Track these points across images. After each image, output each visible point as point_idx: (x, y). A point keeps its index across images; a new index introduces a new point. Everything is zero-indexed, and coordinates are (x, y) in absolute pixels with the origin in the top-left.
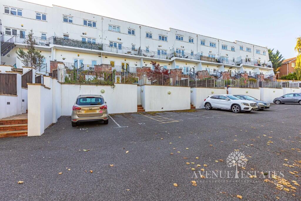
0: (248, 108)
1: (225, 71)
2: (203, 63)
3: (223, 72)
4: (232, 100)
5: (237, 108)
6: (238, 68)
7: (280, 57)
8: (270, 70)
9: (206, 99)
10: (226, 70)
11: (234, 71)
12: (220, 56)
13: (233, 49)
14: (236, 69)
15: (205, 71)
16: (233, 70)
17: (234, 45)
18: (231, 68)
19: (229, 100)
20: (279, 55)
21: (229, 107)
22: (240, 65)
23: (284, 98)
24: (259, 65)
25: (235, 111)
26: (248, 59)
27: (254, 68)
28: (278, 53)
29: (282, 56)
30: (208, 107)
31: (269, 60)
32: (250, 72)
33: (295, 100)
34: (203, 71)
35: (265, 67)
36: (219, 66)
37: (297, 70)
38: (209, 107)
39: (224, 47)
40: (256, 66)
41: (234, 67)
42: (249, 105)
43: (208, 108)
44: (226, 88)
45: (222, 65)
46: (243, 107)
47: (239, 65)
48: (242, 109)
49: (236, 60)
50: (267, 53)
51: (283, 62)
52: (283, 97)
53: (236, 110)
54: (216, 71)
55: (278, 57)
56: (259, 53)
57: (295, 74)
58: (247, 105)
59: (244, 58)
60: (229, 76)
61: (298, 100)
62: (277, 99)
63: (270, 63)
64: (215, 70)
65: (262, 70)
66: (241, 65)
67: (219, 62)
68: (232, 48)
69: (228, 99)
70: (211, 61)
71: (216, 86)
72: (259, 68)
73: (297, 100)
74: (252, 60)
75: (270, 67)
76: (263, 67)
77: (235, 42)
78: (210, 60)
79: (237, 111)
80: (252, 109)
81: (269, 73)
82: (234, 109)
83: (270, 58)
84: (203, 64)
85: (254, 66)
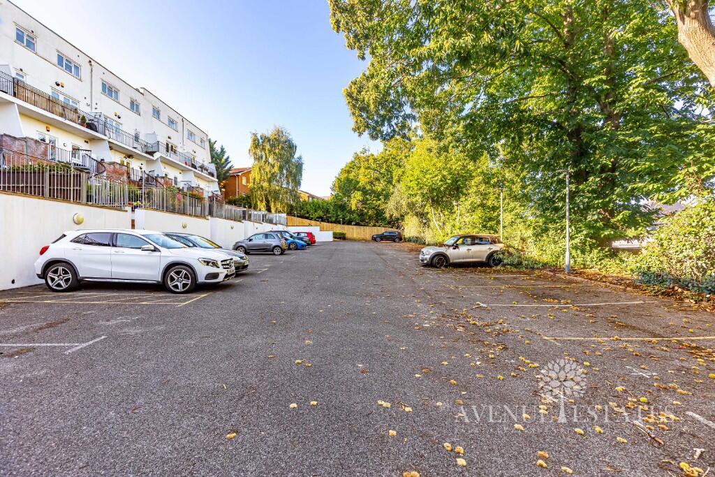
0: (215, 276)
1: (113, 160)
2: (27, 113)
3: (105, 161)
4: (164, 251)
5: (186, 277)
6: (150, 162)
7: (227, 160)
8: (213, 181)
9: (52, 246)
10: (117, 158)
11: (137, 168)
12: (94, 111)
13: (134, 106)
14: (144, 162)
15: (36, 142)
16: (135, 164)
17: (137, 96)
18: (130, 156)
19: (155, 250)
20: (225, 157)
21: (155, 275)
22: (155, 155)
23: (251, 243)
24: (194, 166)
25: (176, 286)
26: (172, 146)
27: (183, 170)
28: (222, 150)
29: (230, 160)
30: (60, 280)
31: (210, 161)
32: (176, 178)
33: (268, 245)
34: (25, 139)
35: (205, 174)
36: (91, 140)
37: (252, 190)
38: (67, 281)
39: (109, 90)
40: (187, 167)
41: (139, 157)
42: (220, 264)
43: (59, 285)
44: (129, 209)
45: (104, 140)
46: (202, 272)
47: (151, 153)
48: (201, 279)
49: (141, 137)
50: (207, 145)
51: (230, 172)
52: (250, 240)
53: (180, 285)
54: (81, 153)
55: (223, 160)
56: (194, 138)
57: (248, 197)
58: (215, 264)
59: (163, 141)
60: (125, 177)
61: (272, 247)
62: (240, 244)
63: (212, 168)
64: (75, 150)
65: (199, 180)
66: (157, 155)
67: (90, 126)
68: (132, 103)
69: (153, 248)
70: (62, 115)
71: (89, 198)
72: (195, 172)
73: (270, 245)
74: (179, 150)
75: (213, 175)
76: (200, 172)
77: (142, 91)
78: (59, 109)
79: (185, 285)
80: (227, 276)
81: (210, 188)
82: (172, 279)
83: (212, 157)
84: (24, 113)
85: (184, 165)
